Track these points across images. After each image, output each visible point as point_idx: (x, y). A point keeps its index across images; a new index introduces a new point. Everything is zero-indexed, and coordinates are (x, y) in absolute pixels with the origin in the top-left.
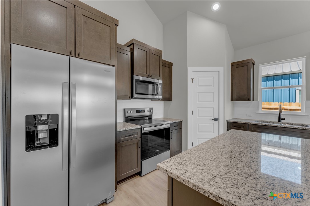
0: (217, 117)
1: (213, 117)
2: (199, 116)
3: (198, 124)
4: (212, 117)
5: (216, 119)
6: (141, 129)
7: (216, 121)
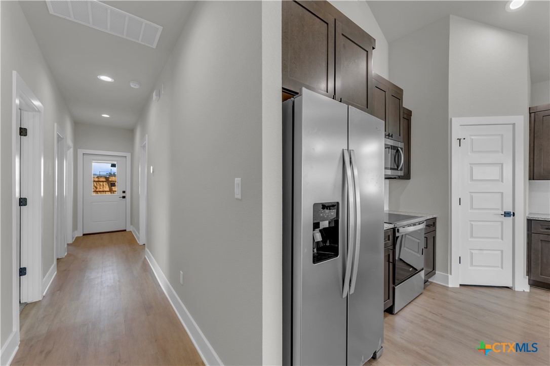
0: (510, 210)
1: (502, 210)
2: (472, 208)
3: (471, 223)
4: (498, 209)
5: (507, 214)
6: (394, 229)
7: (507, 218)
